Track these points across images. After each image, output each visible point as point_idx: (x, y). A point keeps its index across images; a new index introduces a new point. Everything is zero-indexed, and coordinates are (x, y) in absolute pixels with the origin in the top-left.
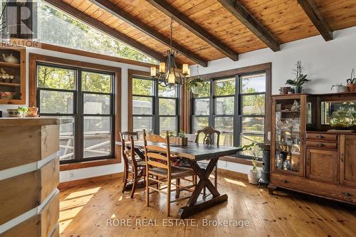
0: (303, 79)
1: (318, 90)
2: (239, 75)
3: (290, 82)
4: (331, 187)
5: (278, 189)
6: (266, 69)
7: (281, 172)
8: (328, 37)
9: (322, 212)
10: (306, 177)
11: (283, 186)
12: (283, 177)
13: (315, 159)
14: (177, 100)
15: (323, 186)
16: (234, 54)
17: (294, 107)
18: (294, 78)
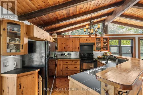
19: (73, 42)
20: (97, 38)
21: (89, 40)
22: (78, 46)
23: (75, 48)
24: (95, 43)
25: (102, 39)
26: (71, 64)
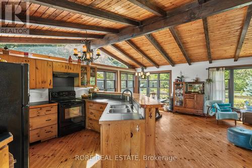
0: (183, 77)
1: (187, 80)
2: (159, 73)
3: (178, 77)
4: (192, 110)
5: (176, 112)
6: (169, 72)
7: (177, 106)
8: (190, 64)
9: (190, 117)
10: (185, 107)
11: (178, 111)
12: (178, 108)
13: (187, 102)
14: (133, 81)
15: (190, 110)
16: (157, 65)
17: (181, 86)
18: (180, 76)
19: (37, 68)
20: (82, 67)
21: (71, 68)
22: (50, 78)
23: (43, 82)
24: (80, 75)
25: (89, 69)
26: (38, 116)
